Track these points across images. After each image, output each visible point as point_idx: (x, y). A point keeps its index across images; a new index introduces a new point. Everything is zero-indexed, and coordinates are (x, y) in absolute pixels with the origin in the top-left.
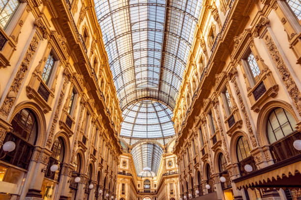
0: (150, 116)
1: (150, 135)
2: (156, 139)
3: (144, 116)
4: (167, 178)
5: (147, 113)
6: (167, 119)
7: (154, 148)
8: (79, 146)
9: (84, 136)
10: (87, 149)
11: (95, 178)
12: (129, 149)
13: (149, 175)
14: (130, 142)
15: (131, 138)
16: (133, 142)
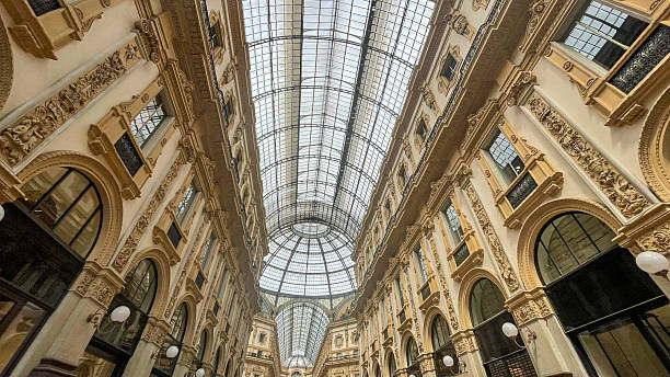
0: (313, 259)
1: (311, 292)
2: (320, 298)
3: (303, 258)
4: (333, 367)
5: (308, 253)
6: (339, 266)
7: (313, 315)
8: (188, 289)
9: (200, 273)
10: (202, 298)
11: (209, 358)
12: (274, 313)
13: (301, 363)
14: (276, 302)
15: (278, 295)
16: (281, 301)
